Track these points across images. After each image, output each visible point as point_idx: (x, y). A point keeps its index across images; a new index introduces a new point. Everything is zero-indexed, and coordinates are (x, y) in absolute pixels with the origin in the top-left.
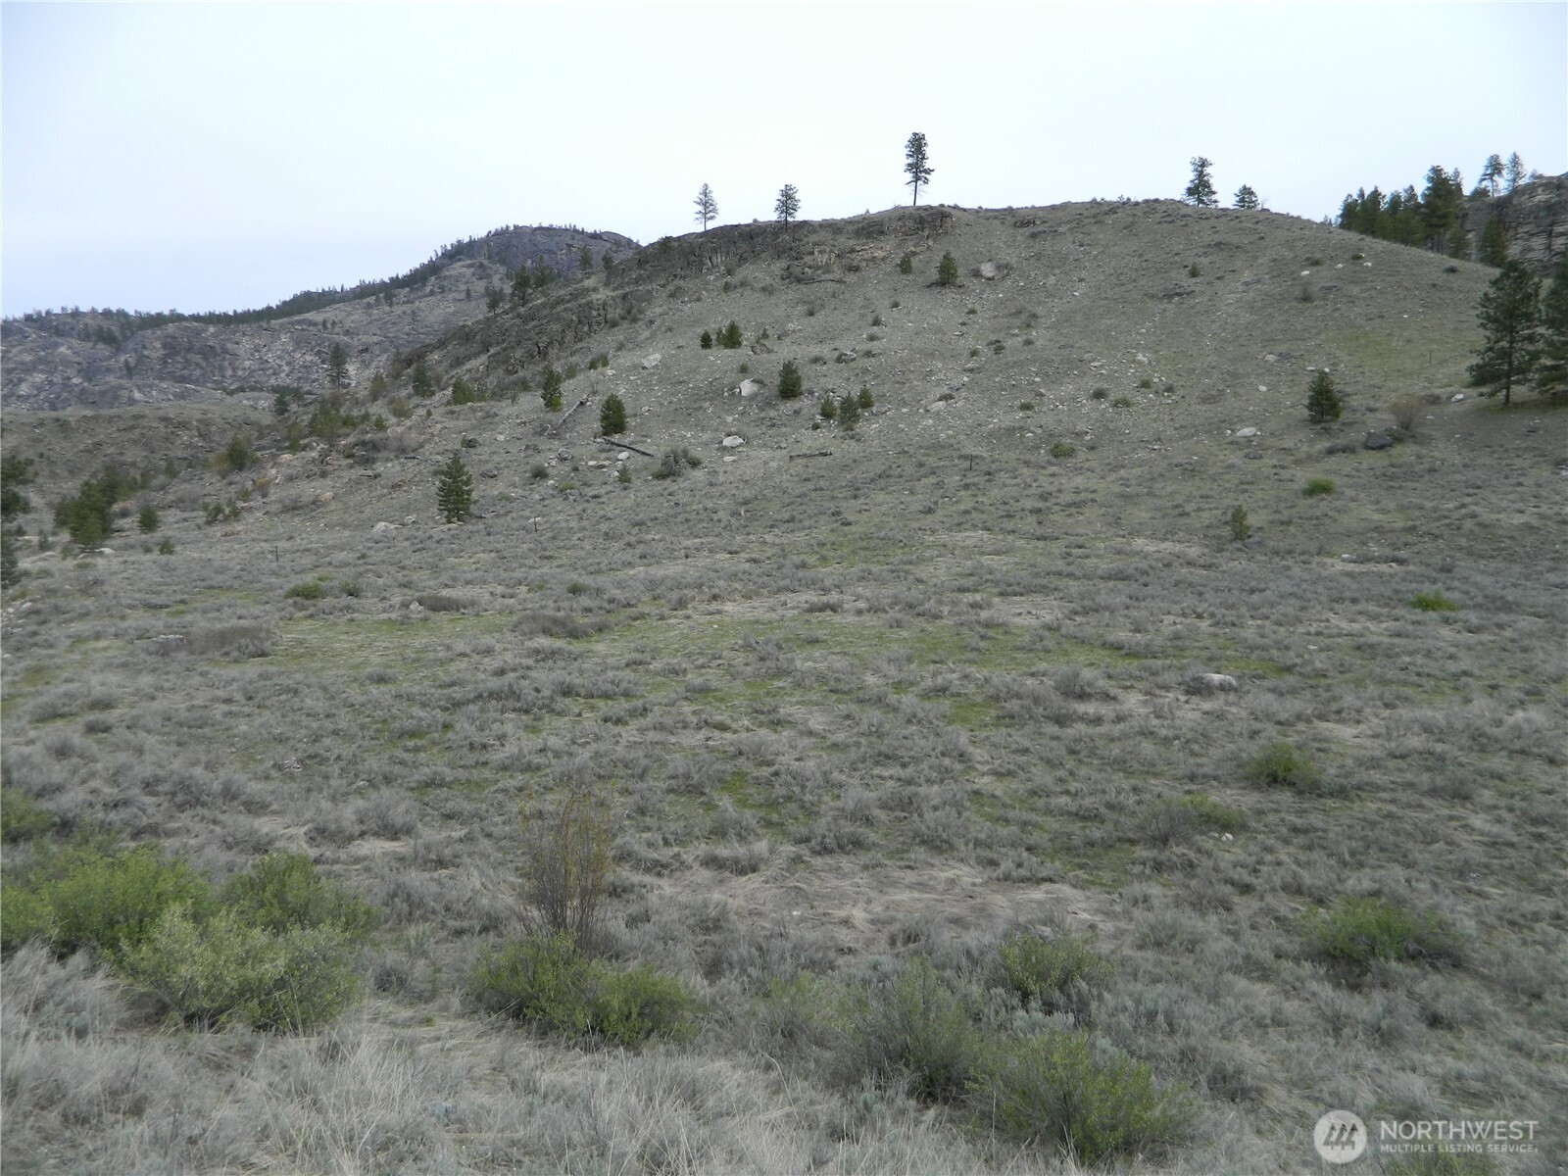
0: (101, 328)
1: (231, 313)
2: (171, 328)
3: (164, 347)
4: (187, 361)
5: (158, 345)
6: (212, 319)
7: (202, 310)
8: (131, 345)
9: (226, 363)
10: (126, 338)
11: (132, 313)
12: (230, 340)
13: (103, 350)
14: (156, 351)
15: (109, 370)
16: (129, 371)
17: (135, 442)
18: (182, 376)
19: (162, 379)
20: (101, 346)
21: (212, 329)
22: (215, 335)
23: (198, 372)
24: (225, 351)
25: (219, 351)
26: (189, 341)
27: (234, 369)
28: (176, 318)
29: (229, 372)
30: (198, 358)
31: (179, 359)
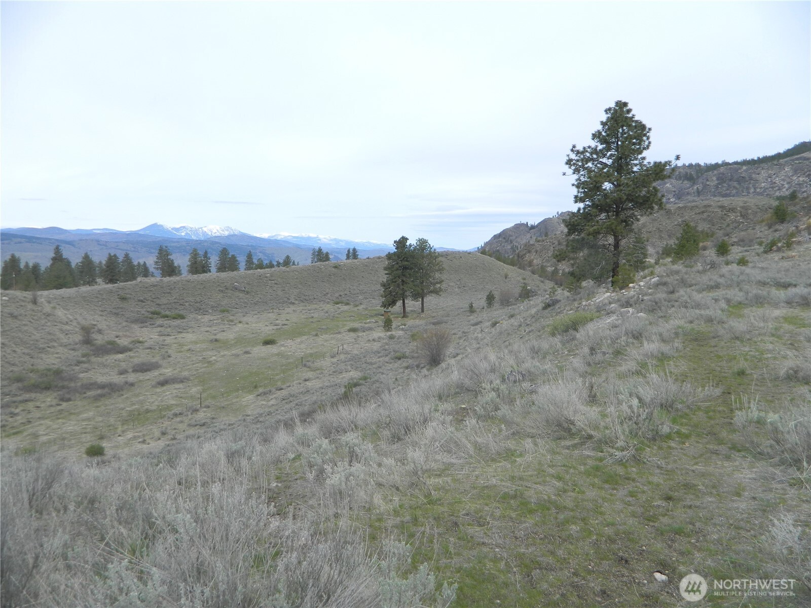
0: (687, 173)
1: (756, 159)
2: (722, 169)
3: (718, 179)
4: (729, 186)
5: (714, 178)
6: (745, 163)
7: (739, 159)
8: (700, 180)
9: (751, 185)
10: (698, 177)
11: (703, 164)
12: (755, 173)
13: (687, 184)
14: (713, 182)
15: (688, 194)
16: (699, 193)
17: (704, 220)
18: (726, 194)
19: (715, 196)
20: (686, 182)
21: (744, 168)
22: (746, 171)
23: (734, 191)
24: (751, 179)
25: (747, 179)
26: (732, 176)
27: (755, 189)
28: (725, 164)
29: (752, 190)
30: (735, 184)
31: (725, 185)
